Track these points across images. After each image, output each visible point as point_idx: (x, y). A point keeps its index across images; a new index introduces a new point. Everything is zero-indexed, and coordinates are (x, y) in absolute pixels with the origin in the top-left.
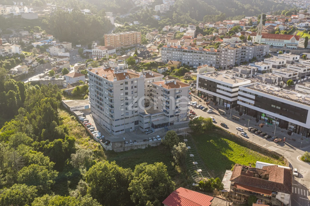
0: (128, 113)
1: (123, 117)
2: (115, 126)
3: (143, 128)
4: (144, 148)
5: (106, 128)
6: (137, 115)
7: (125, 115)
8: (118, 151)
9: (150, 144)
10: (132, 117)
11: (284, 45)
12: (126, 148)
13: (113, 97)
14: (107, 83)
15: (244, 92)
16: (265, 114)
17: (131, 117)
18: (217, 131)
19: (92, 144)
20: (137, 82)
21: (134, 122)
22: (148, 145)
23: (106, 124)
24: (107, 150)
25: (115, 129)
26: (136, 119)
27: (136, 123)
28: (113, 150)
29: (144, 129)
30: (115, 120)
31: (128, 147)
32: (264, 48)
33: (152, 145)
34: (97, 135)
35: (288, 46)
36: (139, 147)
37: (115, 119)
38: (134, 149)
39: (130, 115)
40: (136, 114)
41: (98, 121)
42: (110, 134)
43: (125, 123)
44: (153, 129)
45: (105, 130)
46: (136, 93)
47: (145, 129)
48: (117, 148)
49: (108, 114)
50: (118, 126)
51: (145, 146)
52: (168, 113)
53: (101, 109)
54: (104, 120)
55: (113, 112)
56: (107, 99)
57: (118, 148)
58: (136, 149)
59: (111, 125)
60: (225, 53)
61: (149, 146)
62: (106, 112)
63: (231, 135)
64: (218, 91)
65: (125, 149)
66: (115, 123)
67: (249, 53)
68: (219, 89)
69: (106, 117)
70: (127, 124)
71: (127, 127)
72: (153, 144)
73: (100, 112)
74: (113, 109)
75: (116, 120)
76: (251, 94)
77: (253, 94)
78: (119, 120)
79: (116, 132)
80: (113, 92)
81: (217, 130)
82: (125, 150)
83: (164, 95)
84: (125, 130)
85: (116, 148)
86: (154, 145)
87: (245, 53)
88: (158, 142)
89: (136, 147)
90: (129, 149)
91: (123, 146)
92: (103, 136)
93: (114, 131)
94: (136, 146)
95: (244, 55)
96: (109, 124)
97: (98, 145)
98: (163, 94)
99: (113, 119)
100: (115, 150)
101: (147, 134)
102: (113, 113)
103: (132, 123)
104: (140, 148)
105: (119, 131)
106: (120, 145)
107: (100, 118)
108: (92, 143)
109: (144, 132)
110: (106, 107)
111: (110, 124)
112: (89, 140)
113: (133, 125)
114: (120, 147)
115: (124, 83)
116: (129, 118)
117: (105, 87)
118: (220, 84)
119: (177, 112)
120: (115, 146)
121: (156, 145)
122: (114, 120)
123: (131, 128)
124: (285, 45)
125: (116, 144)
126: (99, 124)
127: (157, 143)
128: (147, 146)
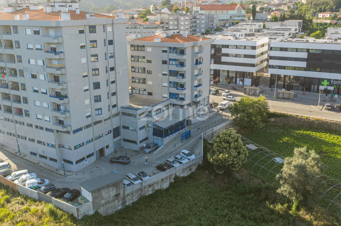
0: (101, 109)
1: (89, 121)
2: (73, 148)
3: (135, 142)
4: (166, 185)
5: (43, 160)
6: (117, 115)
7: (93, 115)
8: (110, 212)
9: (178, 174)
10: (107, 119)
11: (229, 17)
12: (129, 197)
13: (64, 68)
14: (37, 33)
15: (282, 49)
16: (329, 80)
17: (105, 120)
18: (275, 122)
19: (26, 212)
20: (113, 31)
21: (112, 131)
22: (173, 176)
23: (40, 149)
24: (80, 217)
25: (74, 156)
26: (116, 122)
27: (116, 132)
28: (97, 213)
29: (138, 143)
30: (72, 132)
31: (132, 194)
32: (215, 19)
33: (181, 176)
34: (27, 182)
35: (235, 18)
36: (157, 188)
37: (74, 129)
38: (147, 194)
39: (106, 114)
40: (114, 111)
41: (8, 147)
42: (62, 172)
43: (95, 136)
44: (158, 140)
45: (41, 164)
46: (113, 59)
47: (141, 142)
48: (106, 204)
49: (47, 118)
50: (80, 146)
51: (168, 180)
52: (182, 99)
53: (20, 112)
54: (33, 140)
55: (66, 111)
56: (42, 77)
57: (109, 202)
58: (150, 193)
59: (61, 146)
60: (174, 23)
61: (176, 178)
62: (40, 116)
63: (313, 121)
64: (224, 59)
65: (126, 202)
66: (71, 140)
67: (201, 23)
68: (227, 55)
69: (42, 128)
70: (100, 137)
71: (99, 145)
72: (184, 170)
73: (16, 122)
74: (66, 100)
75: (75, 132)
76: (297, 50)
77: (302, 50)
78: (80, 129)
79: (77, 162)
80: (62, 52)
81: (273, 119)
82: (127, 204)
83: (170, 60)
84: (95, 154)
85: (103, 205)
86: (186, 174)
87: (195, 24)
88: (192, 165)
89: (151, 189)
90: (135, 199)
91: (122, 194)
92: (47, 182)
93: (71, 163)
94: (150, 186)
95: (194, 27)
96: (53, 146)
97: (46, 210)
98: (167, 59)
99: (69, 129)
100: (102, 211)
101: (150, 152)
102: (68, 114)
103: (109, 133)
104: (159, 187)
105: (83, 159)
106: (113, 192)
107: (14, 138)
108: (24, 207)
109: (138, 150)
110: (38, 103)
111: (57, 147)
112: (8, 201)
113: (109, 140)
114: (114, 200)
115: (87, 30)
116: (101, 121)
117: (30, 46)
118: (227, 46)
119: (196, 96)
120: (102, 198)
121: (190, 173)
122: (68, 132)
123: (107, 147)
124: (231, 17)
125: (104, 193)
126: (18, 154)
127: (190, 168)
128: (172, 180)
